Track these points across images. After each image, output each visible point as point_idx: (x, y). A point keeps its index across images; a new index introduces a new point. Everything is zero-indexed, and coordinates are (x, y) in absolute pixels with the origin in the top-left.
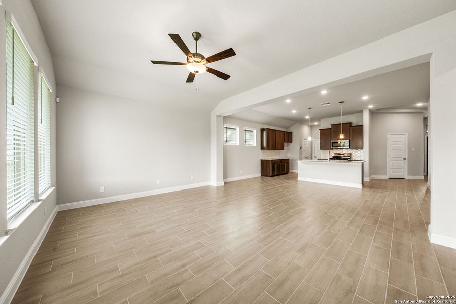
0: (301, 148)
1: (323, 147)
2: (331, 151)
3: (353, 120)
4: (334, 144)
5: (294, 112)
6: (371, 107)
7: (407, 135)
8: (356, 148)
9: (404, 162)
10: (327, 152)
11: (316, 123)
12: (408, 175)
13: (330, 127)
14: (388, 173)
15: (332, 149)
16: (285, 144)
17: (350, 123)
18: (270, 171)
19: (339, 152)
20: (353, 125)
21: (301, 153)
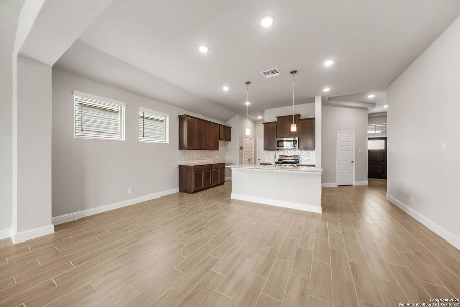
0: (242, 148)
1: (268, 147)
2: (277, 152)
3: (303, 111)
4: (279, 143)
5: (226, 89)
6: (327, 90)
7: (354, 133)
8: (306, 149)
9: (352, 165)
10: (272, 153)
11: (260, 117)
12: (355, 181)
13: (276, 120)
14: (337, 180)
15: (278, 150)
16: (221, 143)
17: (299, 115)
18: (191, 184)
19: (286, 154)
20: (301, 118)
21: (241, 155)
